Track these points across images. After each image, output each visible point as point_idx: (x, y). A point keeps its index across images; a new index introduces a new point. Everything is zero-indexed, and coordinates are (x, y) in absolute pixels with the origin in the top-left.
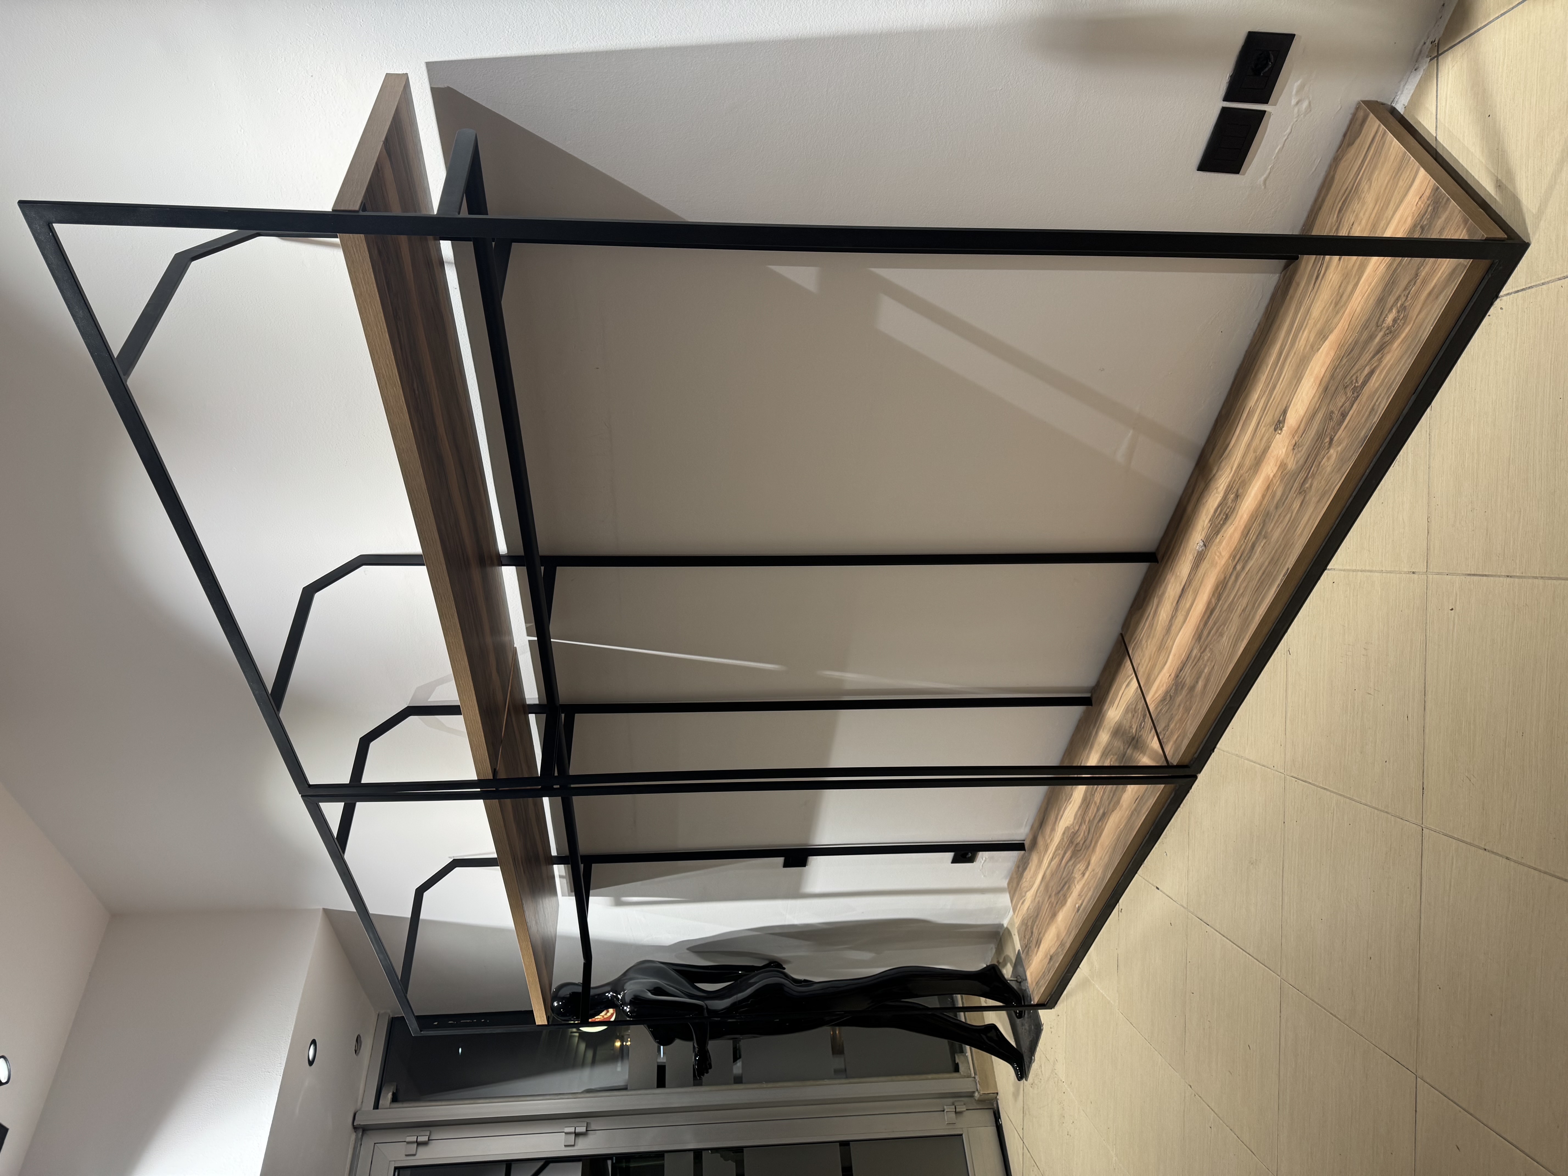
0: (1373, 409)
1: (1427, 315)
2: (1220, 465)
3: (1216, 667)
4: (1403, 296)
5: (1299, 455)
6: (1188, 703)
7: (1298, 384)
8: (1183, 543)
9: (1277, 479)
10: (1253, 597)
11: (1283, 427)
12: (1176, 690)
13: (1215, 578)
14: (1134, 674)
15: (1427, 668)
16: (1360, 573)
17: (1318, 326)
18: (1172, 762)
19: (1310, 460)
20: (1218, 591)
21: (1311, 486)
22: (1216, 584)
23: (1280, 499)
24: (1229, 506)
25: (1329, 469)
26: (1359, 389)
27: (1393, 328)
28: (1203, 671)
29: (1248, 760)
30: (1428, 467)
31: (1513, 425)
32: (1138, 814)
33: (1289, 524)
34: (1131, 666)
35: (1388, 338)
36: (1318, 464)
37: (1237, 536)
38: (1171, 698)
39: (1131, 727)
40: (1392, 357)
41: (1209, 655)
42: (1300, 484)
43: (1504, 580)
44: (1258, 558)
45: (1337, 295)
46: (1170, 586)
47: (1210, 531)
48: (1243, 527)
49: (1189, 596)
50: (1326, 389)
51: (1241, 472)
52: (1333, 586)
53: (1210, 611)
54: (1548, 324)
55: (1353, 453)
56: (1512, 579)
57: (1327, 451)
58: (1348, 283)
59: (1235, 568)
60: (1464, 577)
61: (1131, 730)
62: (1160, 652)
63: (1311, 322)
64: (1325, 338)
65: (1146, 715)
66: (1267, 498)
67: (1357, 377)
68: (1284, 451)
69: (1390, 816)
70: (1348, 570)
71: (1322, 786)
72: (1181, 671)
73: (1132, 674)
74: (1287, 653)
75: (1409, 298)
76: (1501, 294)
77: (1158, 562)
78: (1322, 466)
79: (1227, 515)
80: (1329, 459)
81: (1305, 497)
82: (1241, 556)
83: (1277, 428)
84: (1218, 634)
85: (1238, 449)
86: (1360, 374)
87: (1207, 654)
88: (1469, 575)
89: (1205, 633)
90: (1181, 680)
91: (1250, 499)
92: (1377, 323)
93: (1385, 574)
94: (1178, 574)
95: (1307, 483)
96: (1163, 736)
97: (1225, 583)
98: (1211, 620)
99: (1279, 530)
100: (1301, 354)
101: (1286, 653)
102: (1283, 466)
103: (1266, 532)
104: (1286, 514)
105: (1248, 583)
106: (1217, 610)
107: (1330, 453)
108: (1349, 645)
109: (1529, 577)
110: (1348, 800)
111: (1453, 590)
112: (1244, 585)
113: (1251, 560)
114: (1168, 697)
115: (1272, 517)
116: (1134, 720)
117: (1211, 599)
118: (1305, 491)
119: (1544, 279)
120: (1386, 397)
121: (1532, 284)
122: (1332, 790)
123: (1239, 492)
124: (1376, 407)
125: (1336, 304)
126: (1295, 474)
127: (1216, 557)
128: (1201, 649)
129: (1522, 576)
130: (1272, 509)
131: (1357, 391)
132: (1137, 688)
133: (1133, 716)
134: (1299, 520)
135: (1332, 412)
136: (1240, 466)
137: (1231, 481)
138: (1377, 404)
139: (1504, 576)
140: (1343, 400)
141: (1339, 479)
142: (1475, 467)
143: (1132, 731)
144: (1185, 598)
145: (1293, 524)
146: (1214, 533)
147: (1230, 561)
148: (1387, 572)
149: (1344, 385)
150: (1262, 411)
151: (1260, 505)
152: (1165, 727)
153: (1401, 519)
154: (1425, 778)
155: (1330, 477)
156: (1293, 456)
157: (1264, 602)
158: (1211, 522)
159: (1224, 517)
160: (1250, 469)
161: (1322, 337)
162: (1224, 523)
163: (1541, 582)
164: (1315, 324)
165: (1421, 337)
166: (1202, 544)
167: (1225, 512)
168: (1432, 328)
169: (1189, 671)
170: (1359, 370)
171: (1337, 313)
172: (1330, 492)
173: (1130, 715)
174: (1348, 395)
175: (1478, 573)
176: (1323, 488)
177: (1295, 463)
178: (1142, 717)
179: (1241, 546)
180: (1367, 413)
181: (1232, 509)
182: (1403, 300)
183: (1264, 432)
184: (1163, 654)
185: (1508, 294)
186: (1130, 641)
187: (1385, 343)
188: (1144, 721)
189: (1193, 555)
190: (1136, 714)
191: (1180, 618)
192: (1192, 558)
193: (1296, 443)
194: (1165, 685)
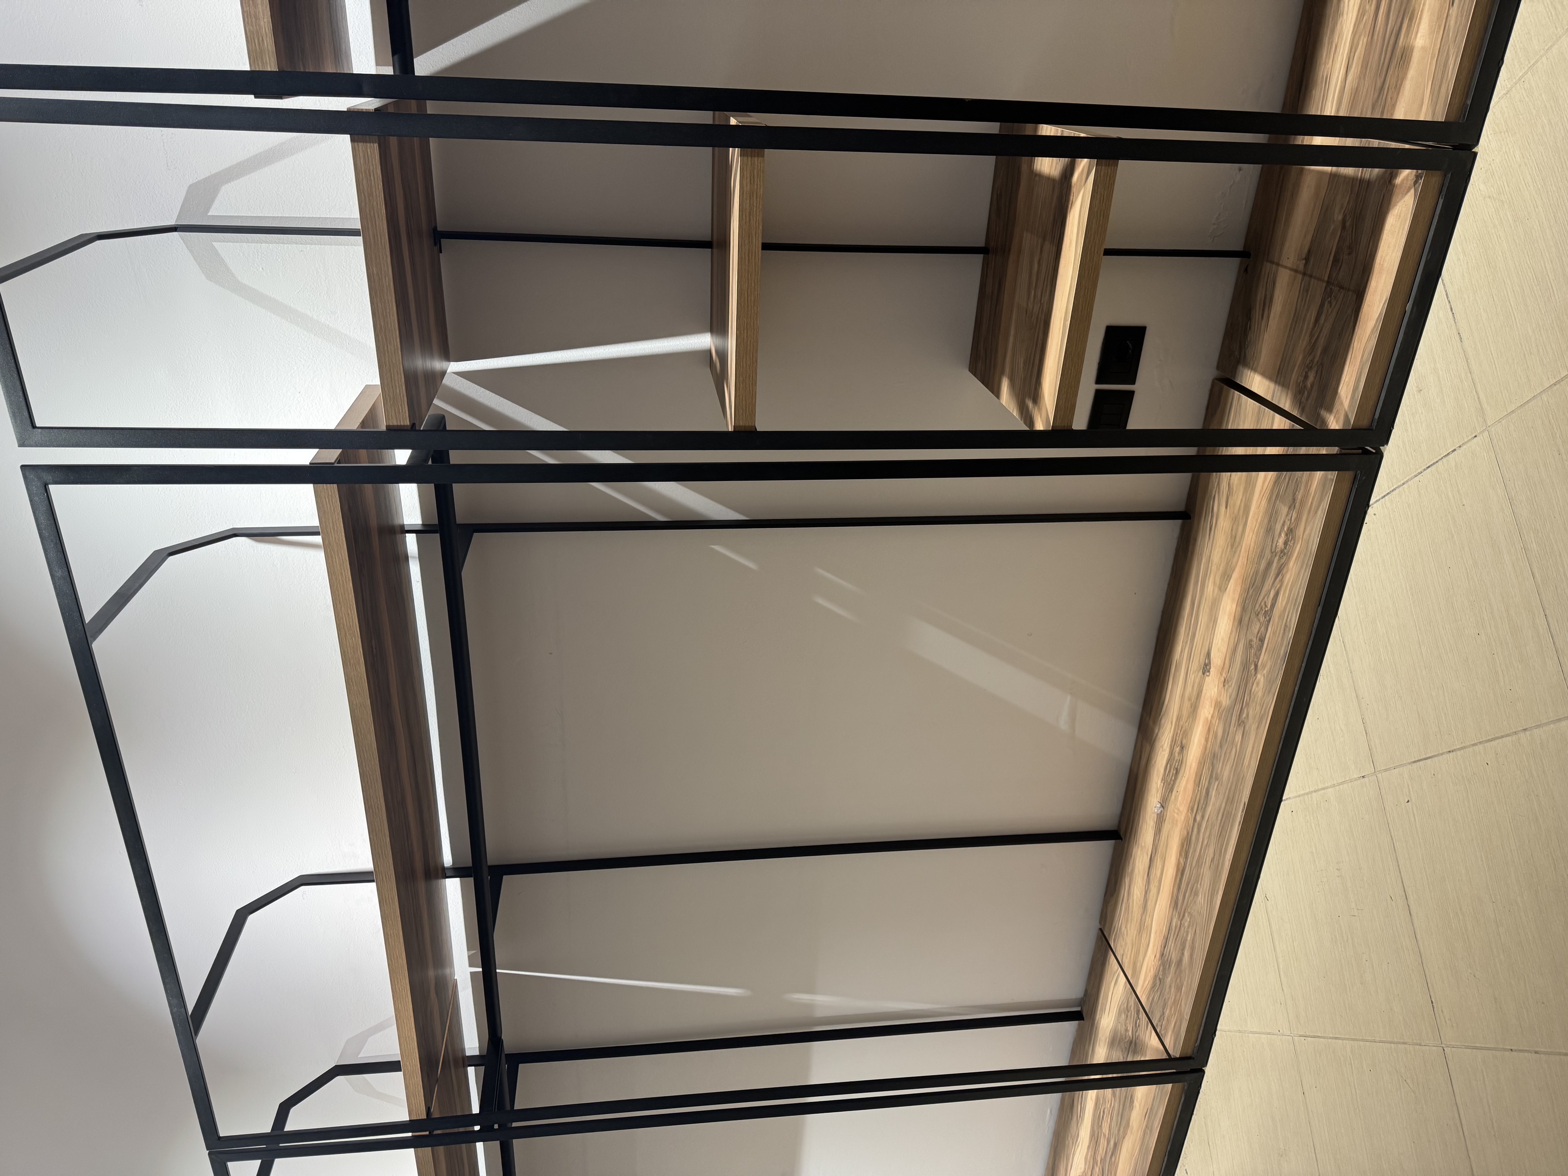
0: (1286, 626)
1: (1312, 530)
2: (1160, 723)
3: (1198, 932)
4: (1287, 520)
5: (1230, 690)
6: (1178, 980)
7: (1214, 625)
8: (1141, 812)
9: (1215, 719)
10: (1218, 842)
11: (1210, 668)
12: (1164, 969)
13: (1178, 838)
14: (1120, 969)
15: (1401, 869)
16: (1314, 794)
17: (1221, 568)
18: (1175, 1055)
19: (1241, 691)
20: (1184, 849)
21: (1248, 715)
22: (1180, 843)
23: (1223, 737)
24: (1177, 760)
25: (1260, 694)
26: (1269, 612)
27: (1285, 551)
28: (1187, 940)
29: (1252, 1032)
30: (1350, 672)
31: (1413, 610)
32: (1151, 1131)
33: (1236, 758)
34: (1115, 961)
35: (1284, 560)
36: (1249, 691)
37: (1190, 786)
38: (1160, 981)
39: (1127, 1030)
40: (1291, 575)
41: (1189, 920)
42: (1238, 717)
43: (1447, 757)
44: (1215, 802)
45: (1231, 537)
46: (1138, 858)
47: (1165, 791)
48: (1194, 775)
49: (1158, 862)
50: (1240, 622)
51: (1181, 723)
52: (1292, 815)
53: (1181, 871)
54: (1417, 515)
55: (1279, 671)
56: (1454, 753)
57: (1254, 678)
58: (1238, 526)
59: (1195, 820)
60: (1410, 765)
61: (1127, 1034)
62: (1140, 935)
63: (1214, 568)
64: (1229, 577)
65: (1139, 1011)
66: (1210, 740)
67: (1265, 602)
68: (1216, 690)
69: (1408, 1046)
70: (1303, 795)
71: (1332, 1036)
72: (1165, 948)
73: (1118, 969)
74: (1264, 899)
75: (1292, 521)
76: (1371, 502)
77: (1121, 839)
78: (1254, 693)
79: (1177, 769)
80: (1258, 684)
81: (1244, 727)
82: (1198, 806)
83: (1205, 671)
84: (1193, 893)
85: (1174, 703)
86: (1268, 599)
87: (1187, 918)
88: (1415, 762)
89: (1181, 898)
90: (1166, 957)
91: (1194, 747)
92: (1271, 550)
93: (1338, 787)
94: (1143, 844)
95: (1243, 714)
96: (1160, 1028)
97: (1189, 839)
98: (1183, 881)
99: (1228, 768)
100: (1211, 598)
101: (1263, 901)
102: (1218, 705)
103: (1216, 774)
104: (1232, 749)
105: (1211, 831)
106: (1187, 868)
107: (1257, 678)
108: (1322, 870)
109: (1469, 747)
110: (1362, 1043)
111: (1404, 781)
112: (1207, 834)
113: (1209, 805)
114: (1158, 981)
115: (1219, 757)
116: (1128, 1021)
117: (1179, 859)
118: (1243, 722)
119: (1403, 480)
120: (1295, 612)
121: (1395, 487)
122: (1343, 1036)
123: (1183, 743)
124: (1288, 623)
125: (1232, 546)
126: (1231, 709)
127: (1176, 815)
128: (1179, 917)
129: (1462, 747)
130: (1217, 749)
131: (1268, 614)
132: (1125, 983)
133: (1127, 1016)
134: (1244, 752)
135: (1251, 641)
136: (1179, 718)
137: (1174, 735)
138: (1288, 620)
139: (1447, 752)
140: (1258, 627)
141: (1271, 700)
142: (1391, 658)
143: (1129, 1034)
144: (1155, 867)
145: (1240, 757)
146: (1168, 791)
147: (1189, 813)
148: (1339, 784)
149: (1256, 613)
150: (1188, 660)
151: (1206, 749)
152: (1161, 1017)
153: (1338, 728)
154: (1431, 990)
155: (1263, 701)
156: (1225, 692)
157: (1229, 846)
158: (1163, 782)
159: (1175, 772)
160: (1188, 717)
161: (1226, 577)
162: (1176, 779)
163: (1481, 747)
164: (1218, 569)
165: (1311, 550)
166: (1159, 805)
167: (1175, 767)
168: (1319, 539)
169: (1173, 945)
170: (1266, 595)
171: (1235, 552)
172: (1266, 716)
173: (1123, 1016)
174: (1261, 621)
175: (1422, 758)
176: (1259, 714)
177: (1228, 699)
178: (1136, 1014)
179: (1196, 796)
180: (1282, 631)
181: (1180, 762)
182: (1288, 524)
183: (1194, 679)
184: (1144, 935)
185: (1377, 501)
186: (1109, 935)
187: (1282, 564)
188: (1139, 1018)
189: (1154, 819)
190: (1129, 1013)
191: (1153, 890)
192: (1153, 823)
193: (1225, 680)
194: (1152, 970)
